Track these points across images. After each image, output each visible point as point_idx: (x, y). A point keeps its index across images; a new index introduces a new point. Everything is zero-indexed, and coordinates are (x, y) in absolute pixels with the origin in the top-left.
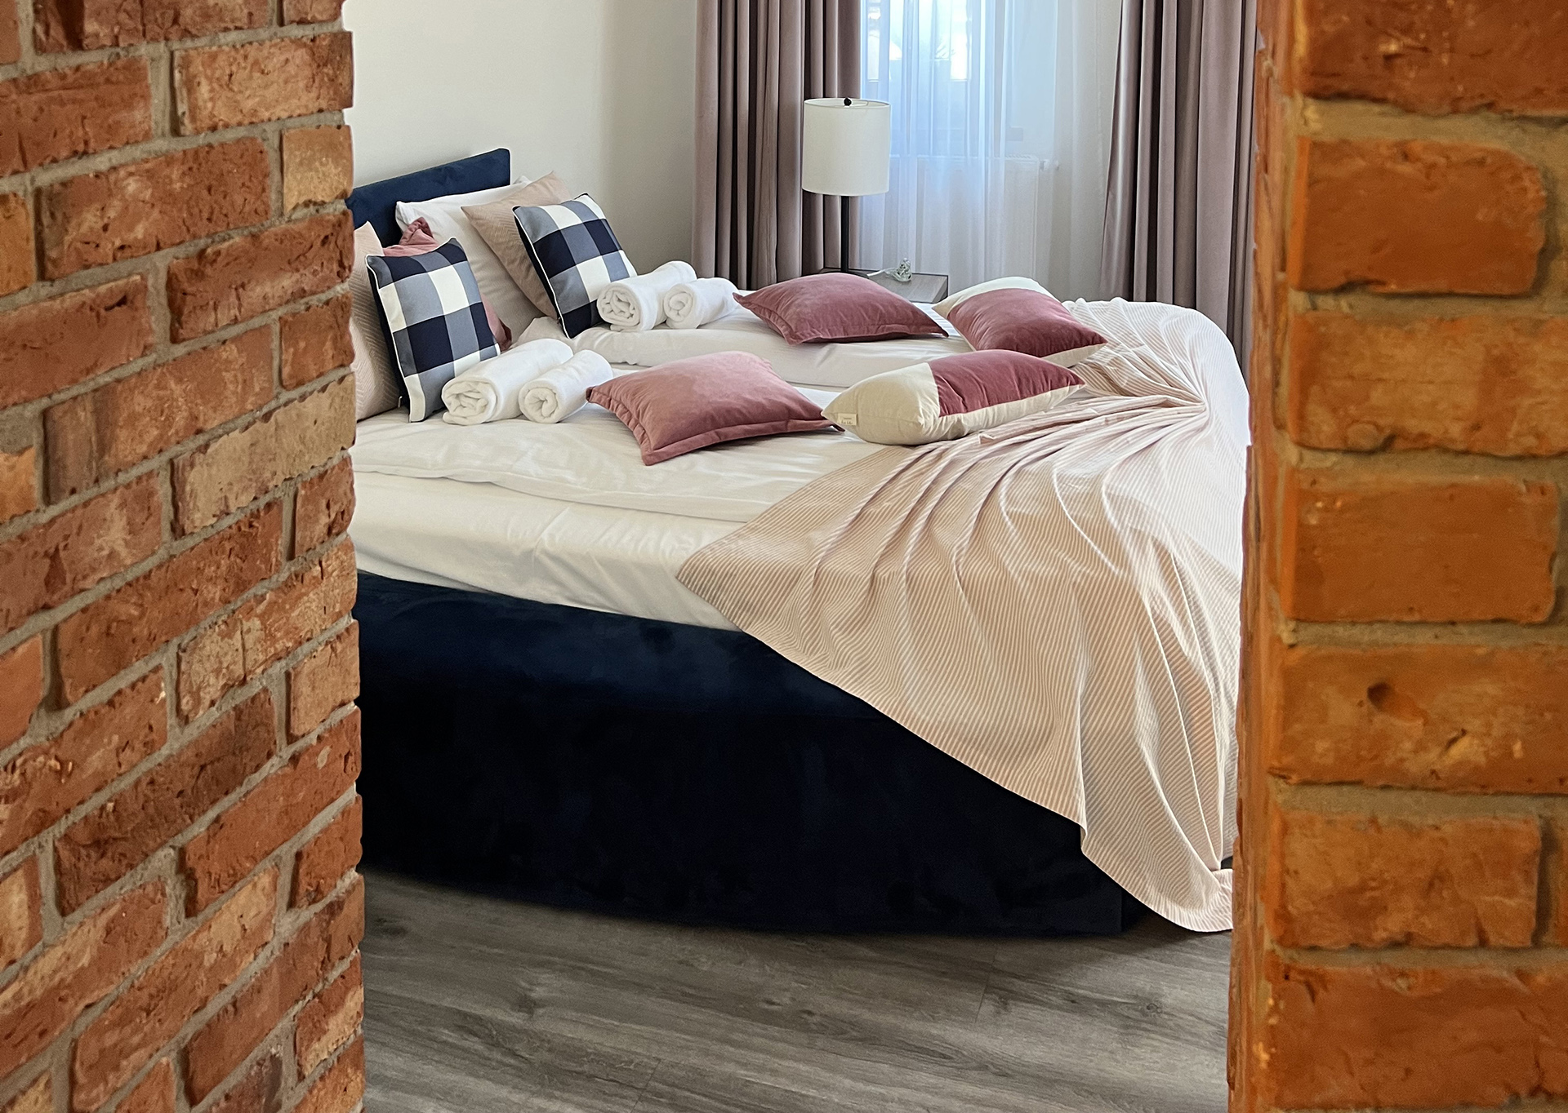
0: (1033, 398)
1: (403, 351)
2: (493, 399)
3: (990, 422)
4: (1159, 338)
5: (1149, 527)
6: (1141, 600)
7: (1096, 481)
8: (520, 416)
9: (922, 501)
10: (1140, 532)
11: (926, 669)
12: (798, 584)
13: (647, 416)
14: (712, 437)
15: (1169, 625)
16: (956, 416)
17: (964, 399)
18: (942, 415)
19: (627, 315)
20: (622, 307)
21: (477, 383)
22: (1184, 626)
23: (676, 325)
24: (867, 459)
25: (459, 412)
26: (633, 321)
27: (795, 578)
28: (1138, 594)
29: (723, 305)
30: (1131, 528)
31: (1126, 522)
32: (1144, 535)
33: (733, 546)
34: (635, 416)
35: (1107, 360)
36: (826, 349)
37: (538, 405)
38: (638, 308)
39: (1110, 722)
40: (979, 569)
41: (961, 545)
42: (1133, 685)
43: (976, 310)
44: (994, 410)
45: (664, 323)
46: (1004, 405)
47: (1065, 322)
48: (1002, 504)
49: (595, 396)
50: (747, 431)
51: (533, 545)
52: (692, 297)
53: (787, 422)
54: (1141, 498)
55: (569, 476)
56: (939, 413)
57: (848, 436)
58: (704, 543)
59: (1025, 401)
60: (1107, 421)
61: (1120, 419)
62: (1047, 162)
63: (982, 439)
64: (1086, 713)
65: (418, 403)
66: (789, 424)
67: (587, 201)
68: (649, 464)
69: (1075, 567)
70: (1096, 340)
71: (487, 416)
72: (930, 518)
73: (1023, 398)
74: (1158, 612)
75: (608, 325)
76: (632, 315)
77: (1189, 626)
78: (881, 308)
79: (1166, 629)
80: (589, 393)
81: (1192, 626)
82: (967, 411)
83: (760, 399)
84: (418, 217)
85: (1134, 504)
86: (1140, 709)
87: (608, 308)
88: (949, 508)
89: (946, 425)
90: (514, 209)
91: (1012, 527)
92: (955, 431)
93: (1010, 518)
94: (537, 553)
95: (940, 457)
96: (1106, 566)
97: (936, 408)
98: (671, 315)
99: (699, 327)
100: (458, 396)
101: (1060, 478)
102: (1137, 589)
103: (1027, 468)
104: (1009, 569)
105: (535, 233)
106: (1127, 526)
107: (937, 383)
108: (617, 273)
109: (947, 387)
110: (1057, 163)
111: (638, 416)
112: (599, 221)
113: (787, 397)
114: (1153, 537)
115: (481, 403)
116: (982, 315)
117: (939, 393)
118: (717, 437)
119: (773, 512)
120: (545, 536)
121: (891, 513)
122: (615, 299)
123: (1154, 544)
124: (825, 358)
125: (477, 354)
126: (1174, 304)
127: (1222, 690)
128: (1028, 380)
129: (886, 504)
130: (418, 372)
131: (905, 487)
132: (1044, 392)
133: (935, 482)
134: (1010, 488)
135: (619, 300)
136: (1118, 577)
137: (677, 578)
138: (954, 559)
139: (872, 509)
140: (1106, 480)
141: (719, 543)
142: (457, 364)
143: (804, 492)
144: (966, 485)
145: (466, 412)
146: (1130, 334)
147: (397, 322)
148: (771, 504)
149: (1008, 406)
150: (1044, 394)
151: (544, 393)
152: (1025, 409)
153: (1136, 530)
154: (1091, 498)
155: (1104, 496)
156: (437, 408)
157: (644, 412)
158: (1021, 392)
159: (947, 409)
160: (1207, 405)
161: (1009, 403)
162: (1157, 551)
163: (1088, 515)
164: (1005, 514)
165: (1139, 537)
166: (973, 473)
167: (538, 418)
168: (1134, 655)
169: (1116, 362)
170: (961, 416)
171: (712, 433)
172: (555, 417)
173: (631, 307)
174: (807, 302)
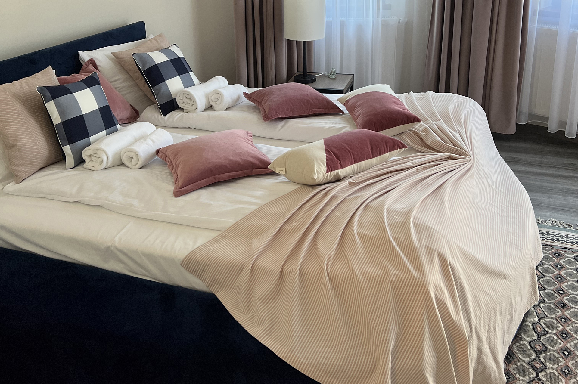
0: (379, 157)
1: (61, 134)
2: (105, 158)
3: (356, 170)
4: (448, 116)
5: (436, 245)
6: (429, 292)
7: (407, 214)
8: (122, 164)
9: (313, 223)
10: (431, 248)
11: (306, 328)
12: (243, 273)
13: (180, 167)
14: (211, 179)
15: (445, 303)
16: (335, 172)
17: (340, 162)
18: (327, 172)
19: (191, 105)
20: (188, 101)
21: (97, 150)
22: (454, 301)
23: (215, 109)
24: (288, 194)
25: (90, 164)
26: (194, 108)
27: (241, 269)
28: (427, 289)
29: (239, 98)
30: (426, 246)
31: (423, 242)
32: (432, 250)
33: (211, 248)
34: (175, 167)
35: (421, 129)
36: (283, 123)
37: (131, 159)
38: (195, 102)
39: (408, 362)
40: (339, 269)
41: (330, 254)
42: (422, 341)
43: (356, 103)
44: (357, 165)
45: (210, 108)
46: (363, 162)
47: (400, 111)
48: (355, 227)
49: (160, 154)
50: (230, 176)
51: (109, 244)
52: (221, 95)
53: (252, 170)
54: (433, 225)
55: (135, 203)
56: (326, 171)
57: (282, 178)
58: (198, 245)
59: (375, 159)
60: (417, 170)
61: (425, 168)
62: (402, 19)
63: (350, 183)
64: (395, 357)
65: (70, 160)
66: (253, 171)
67: (175, 49)
68: (176, 197)
69: (393, 271)
70: (415, 120)
71: (104, 165)
72: (316, 233)
73: (373, 157)
74: (439, 296)
75: (182, 110)
76: (193, 105)
77: (456, 302)
78: (311, 100)
79: (443, 306)
80: (158, 152)
81: (458, 301)
82: (342, 168)
83: (237, 159)
84: (90, 58)
85: (428, 229)
86: (426, 353)
87: (181, 101)
88: (327, 228)
89: (330, 176)
90: (133, 55)
91: (359, 243)
92: (336, 178)
93: (359, 236)
94: (112, 249)
95: (326, 195)
96: (410, 271)
97: (324, 168)
98: (213, 104)
99: (227, 109)
100: (90, 156)
101: (389, 211)
102: (427, 285)
103: (371, 204)
104: (355, 270)
105: (144, 66)
106: (423, 244)
107: (326, 153)
108: (189, 83)
109: (332, 155)
110: (406, 20)
111: (176, 168)
112: (179, 59)
113: (252, 157)
114: (438, 251)
115: (99, 160)
116: (359, 106)
117: (327, 160)
118: (214, 180)
119: (236, 226)
120: (117, 239)
121: (296, 229)
122: (185, 97)
123: (439, 255)
124: (282, 127)
125: (104, 132)
126: (457, 94)
127: (474, 331)
128: (376, 147)
129: (294, 224)
130: (69, 144)
131: (306, 213)
132: (385, 153)
133: (322, 211)
134: (361, 217)
135: (187, 98)
136: (416, 279)
137: (181, 265)
138: (326, 263)
139: (287, 227)
140: (414, 213)
141: (204, 245)
142: (92, 138)
143: (253, 214)
144: (337, 213)
145: (93, 164)
146: (434, 113)
147: (57, 119)
148: (235, 221)
149: (365, 163)
150: (385, 154)
151: (132, 155)
152: (375, 162)
153: (428, 247)
154: (404, 226)
155: (412, 225)
156: (80, 161)
157: (178, 166)
158: (373, 155)
159: (331, 167)
160: (472, 157)
161: (366, 161)
162: (439, 259)
163: (402, 237)
164: (356, 234)
165: (430, 251)
166: (342, 205)
167: (130, 166)
168: (424, 324)
169: (425, 130)
170: (339, 171)
171: (211, 178)
172: (139, 165)
173: (192, 101)
174: (275, 100)
